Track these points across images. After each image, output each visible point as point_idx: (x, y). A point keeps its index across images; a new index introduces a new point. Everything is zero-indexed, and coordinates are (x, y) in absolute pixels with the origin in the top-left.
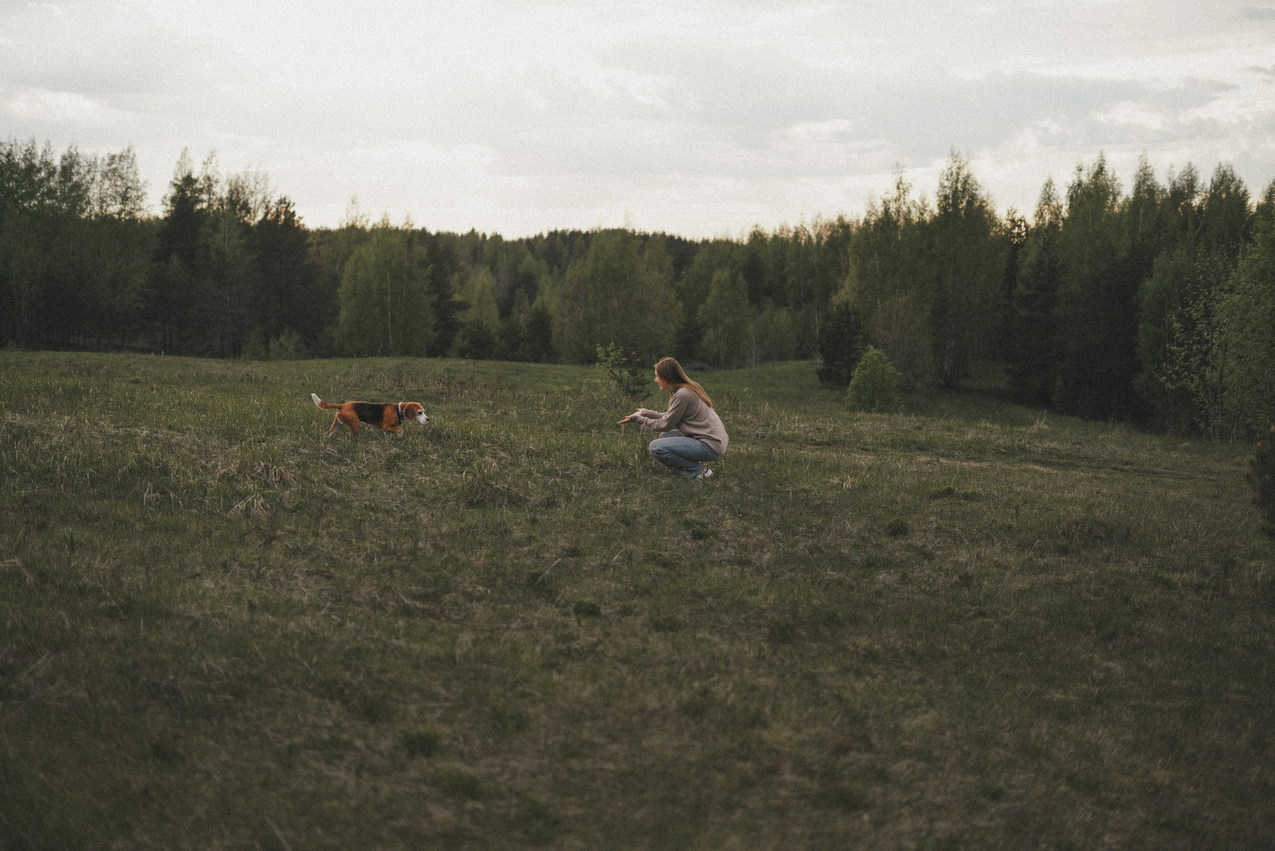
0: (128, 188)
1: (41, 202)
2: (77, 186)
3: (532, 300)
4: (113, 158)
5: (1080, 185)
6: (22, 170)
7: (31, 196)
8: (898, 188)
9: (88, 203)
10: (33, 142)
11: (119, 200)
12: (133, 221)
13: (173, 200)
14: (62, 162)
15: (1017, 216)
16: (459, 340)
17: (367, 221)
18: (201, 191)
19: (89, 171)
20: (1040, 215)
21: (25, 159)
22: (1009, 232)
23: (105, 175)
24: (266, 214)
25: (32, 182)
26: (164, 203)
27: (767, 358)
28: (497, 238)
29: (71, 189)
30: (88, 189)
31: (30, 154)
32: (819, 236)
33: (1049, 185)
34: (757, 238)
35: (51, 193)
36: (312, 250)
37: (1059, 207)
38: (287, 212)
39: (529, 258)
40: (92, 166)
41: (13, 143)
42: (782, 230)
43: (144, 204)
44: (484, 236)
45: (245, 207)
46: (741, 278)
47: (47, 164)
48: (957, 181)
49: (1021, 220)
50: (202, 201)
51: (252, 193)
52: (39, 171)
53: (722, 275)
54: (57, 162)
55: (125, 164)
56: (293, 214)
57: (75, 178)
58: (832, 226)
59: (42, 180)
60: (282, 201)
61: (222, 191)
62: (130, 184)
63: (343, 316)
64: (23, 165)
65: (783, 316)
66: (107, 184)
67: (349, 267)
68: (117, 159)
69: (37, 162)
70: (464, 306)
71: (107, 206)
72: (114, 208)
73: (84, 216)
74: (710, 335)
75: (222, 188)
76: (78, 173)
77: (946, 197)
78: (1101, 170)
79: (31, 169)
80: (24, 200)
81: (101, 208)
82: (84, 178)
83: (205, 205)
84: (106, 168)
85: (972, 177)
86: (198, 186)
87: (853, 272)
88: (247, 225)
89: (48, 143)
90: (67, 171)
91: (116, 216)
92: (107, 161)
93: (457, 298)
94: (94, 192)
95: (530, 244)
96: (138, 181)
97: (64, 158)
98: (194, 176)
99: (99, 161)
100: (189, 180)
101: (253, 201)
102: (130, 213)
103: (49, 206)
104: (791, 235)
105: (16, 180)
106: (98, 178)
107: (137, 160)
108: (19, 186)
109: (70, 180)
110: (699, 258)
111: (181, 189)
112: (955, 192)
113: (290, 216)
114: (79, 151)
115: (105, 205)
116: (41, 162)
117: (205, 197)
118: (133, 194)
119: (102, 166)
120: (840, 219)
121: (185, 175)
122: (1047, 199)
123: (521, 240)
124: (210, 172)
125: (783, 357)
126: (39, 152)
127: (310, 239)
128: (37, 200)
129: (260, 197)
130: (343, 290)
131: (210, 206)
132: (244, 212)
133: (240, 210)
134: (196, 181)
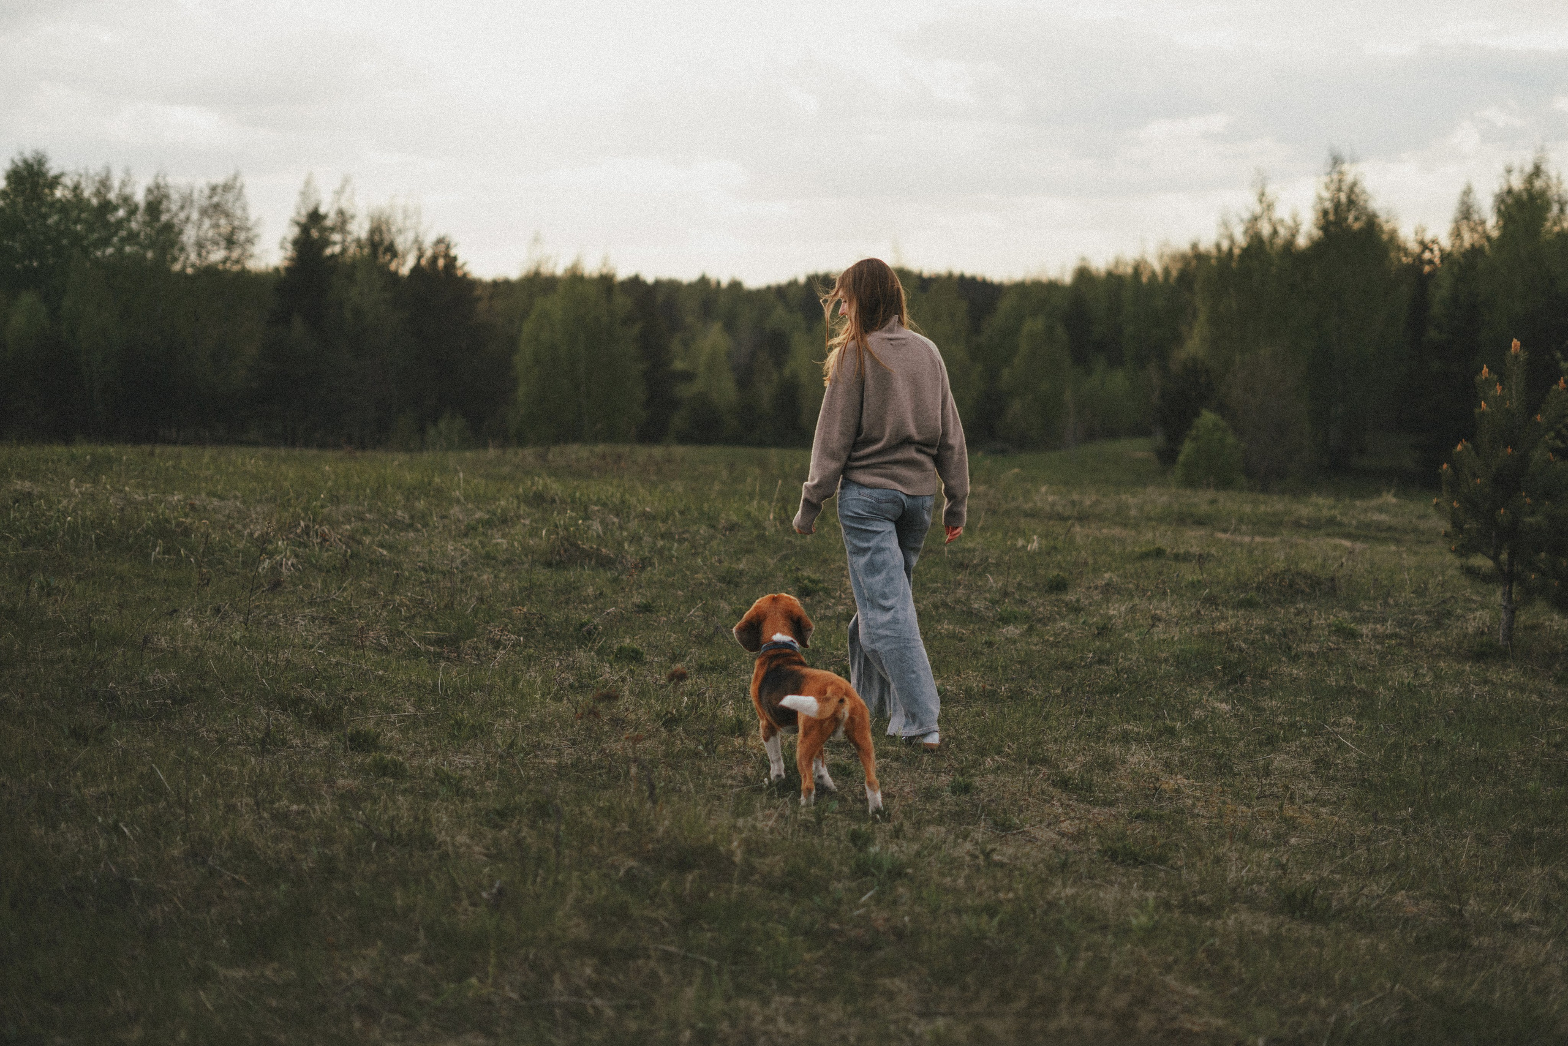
0: (234, 228)
1: (120, 250)
2: (169, 227)
3: (779, 364)
4: (214, 189)
5: (1510, 192)
6: (93, 208)
7: (106, 242)
8: (1261, 201)
9: (182, 249)
10: (108, 171)
11: (223, 244)
12: (244, 273)
13: (296, 243)
14: (146, 196)
15: (1428, 237)
16: (678, 420)
17: (556, 265)
18: (333, 229)
19: (182, 208)
20: (1457, 234)
21: (98, 193)
22: (1419, 258)
23: (204, 212)
24: (420, 258)
25: (107, 224)
26: (282, 247)
27: (1090, 436)
28: (736, 286)
29: (160, 232)
30: (181, 232)
31: (104, 184)
32: (1167, 271)
33: (1468, 192)
34: (1083, 275)
35: (132, 237)
36: (482, 306)
37: (1483, 222)
38: (447, 256)
39: (780, 311)
40: (187, 201)
41: (82, 172)
42: (1117, 263)
43: (256, 250)
44: (718, 283)
45: (392, 250)
46: (1060, 330)
47: (126, 200)
48: (1339, 190)
49: (1433, 242)
50: (335, 243)
51: (400, 232)
52: (116, 208)
53: (1034, 325)
54: (140, 197)
55: (230, 197)
56: (455, 259)
57: (164, 218)
58: (1184, 257)
59: (120, 222)
60: (440, 241)
61: (360, 229)
62: (236, 223)
63: (521, 391)
64: (95, 201)
65: (1118, 380)
66: (207, 223)
67: (528, 327)
68: (219, 190)
69: (112, 196)
70: (688, 376)
71: (208, 253)
72: (217, 255)
73: (177, 267)
74: (1016, 406)
75: (360, 226)
76: (168, 210)
77: (1325, 213)
78: (1537, 171)
79: (106, 207)
80: (97, 247)
81: (199, 255)
82: (176, 215)
83: (337, 249)
84: (205, 202)
85: (1359, 185)
86: (329, 223)
87: (1202, 317)
88: (395, 274)
89: (127, 172)
90: (154, 208)
91: (220, 267)
92: (207, 192)
93: (679, 365)
94: (189, 236)
95: (781, 293)
96: (247, 219)
97: (149, 191)
98: (322, 210)
99: (196, 195)
100: (315, 217)
101: (402, 242)
102: (237, 262)
103: (129, 256)
104: (1129, 270)
105: (86, 221)
106: (195, 216)
107: (246, 191)
108: (90, 229)
109: (157, 219)
110: (1005, 305)
111: (305, 229)
112: (1337, 205)
113: (451, 261)
114: (171, 180)
115: (204, 253)
116: (119, 196)
117: (336, 237)
118: (242, 236)
119: (201, 199)
120: (1195, 246)
121: (311, 208)
122: (1466, 213)
123: (769, 288)
124: (344, 204)
125: (1112, 434)
126: (116, 183)
127: (478, 292)
128: (113, 246)
129: (411, 236)
130: (522, 359)
131: (344, 250)
132: (388, 257)
133: (384, 253)
134: (325, 217)
